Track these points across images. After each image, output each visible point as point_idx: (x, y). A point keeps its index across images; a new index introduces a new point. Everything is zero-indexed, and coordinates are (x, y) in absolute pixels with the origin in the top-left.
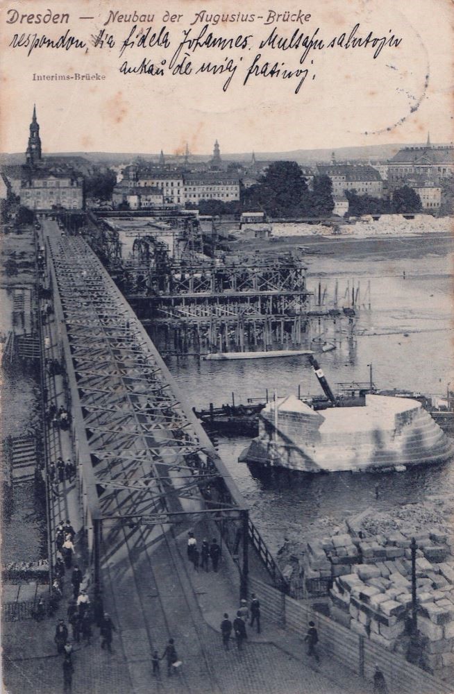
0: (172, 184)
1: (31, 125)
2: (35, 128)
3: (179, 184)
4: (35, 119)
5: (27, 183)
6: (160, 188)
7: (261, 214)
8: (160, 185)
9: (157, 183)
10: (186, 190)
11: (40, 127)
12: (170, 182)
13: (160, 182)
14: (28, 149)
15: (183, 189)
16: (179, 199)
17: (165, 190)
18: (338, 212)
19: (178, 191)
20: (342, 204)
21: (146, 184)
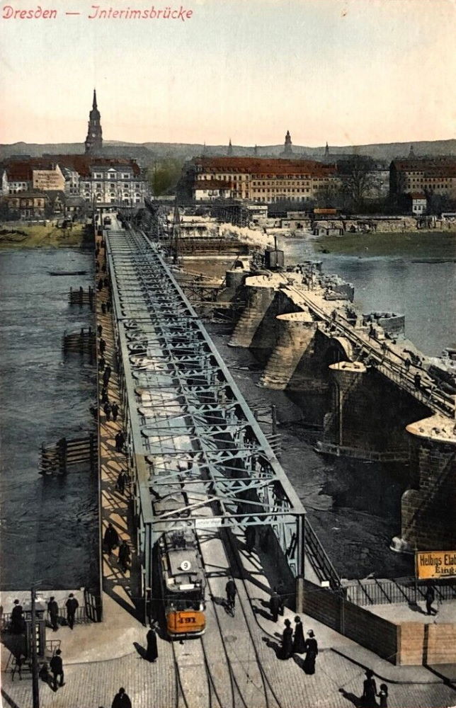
0: (240, 177)
1: (91, 112)
2: (95, 115)
3: (247, 178)
4: (95, 105)
5: (85, 174)
6: (227, 182)
7: (335, 211)
8: (227, 179)
9: (225, 177)
10: (254, 184)
11: (101, 114)
12: (238, 176)
13: (228, 175)
14: (87, 138)
15: (252, 183)
16: (247, 194)
17: (232, 184)
18: (415, 209)
19: (247, 185)
20: (419, 202)
21: (212, 177)
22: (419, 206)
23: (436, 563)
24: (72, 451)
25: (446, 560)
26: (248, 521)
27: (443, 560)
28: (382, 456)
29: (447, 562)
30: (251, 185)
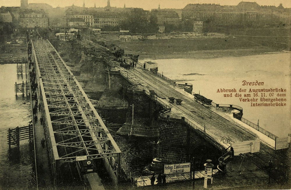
0: (89, 17)
3: (92, 17)
5: (22, 15)
6: (83, 19)
7: (128, 31)
9: (82, 16)
10: (95, 19)
13: (83, 16)
16: (92, 24)
17: (86, 20)
18: (160, 31)
19: (92, 20)
20: (162, 28)
21: (77, 17)
22: (162, 29)
23: (171, 168)
24: (22, 134)
25: (175, 167)
26: (97, 157)
27: (173, 167)
28: (149, 128)
29: (175, 168)
30: (93, 20)
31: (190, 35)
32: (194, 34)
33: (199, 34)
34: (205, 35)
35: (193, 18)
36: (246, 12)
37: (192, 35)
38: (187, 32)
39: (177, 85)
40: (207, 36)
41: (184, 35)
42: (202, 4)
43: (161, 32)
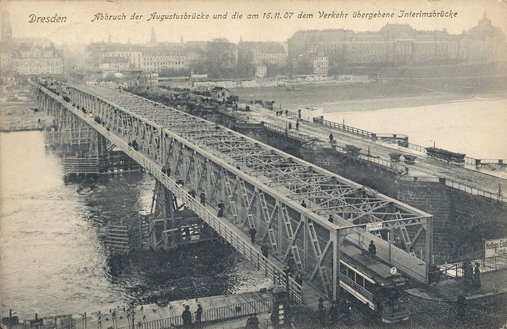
3: (139, 55)
5: (16, 54)
6: (125, 58)
7: (206, 76)
9: (123, 55)
10: (145, 59)
12: (132, 54)
13: (125, 53)
16: (139, 66)
17: (129, 60)
18: (259, 74)
19: (139, 60)
20: (262, 69)
21: (113, 54)
22: (262, 71)
25: (501, 244)
30: (142, 60)
31: (311, 79)
32: (317, 78)
33: (324, 78)
34: (336, 79)
35: (312, 52)
36: (395, 41)
37: (313, 79)
38: (306, 75)
39: (380, 138)
40: (338, 79)
41: (300, 79)
42: (322, 30)
43: (260, 76)
